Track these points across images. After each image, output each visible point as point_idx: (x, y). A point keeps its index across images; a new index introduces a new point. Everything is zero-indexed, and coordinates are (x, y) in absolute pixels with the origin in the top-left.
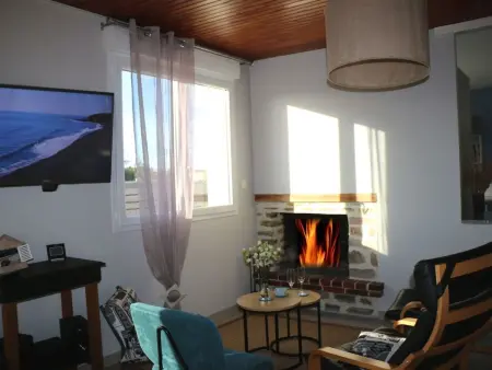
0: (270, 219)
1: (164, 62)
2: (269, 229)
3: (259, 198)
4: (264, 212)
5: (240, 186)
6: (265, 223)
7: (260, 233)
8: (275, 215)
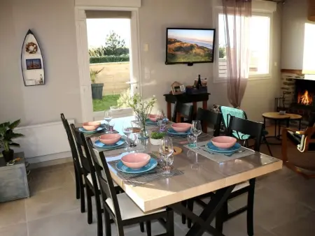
0: (288, 82)
1: (237, 8)
2: (287, 86)
3: (283, 71)
4: (285, 78)
5: (273, 64)
6: (285, 84)
7: (283, 88)
8: (291, 80)
